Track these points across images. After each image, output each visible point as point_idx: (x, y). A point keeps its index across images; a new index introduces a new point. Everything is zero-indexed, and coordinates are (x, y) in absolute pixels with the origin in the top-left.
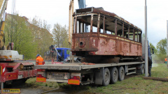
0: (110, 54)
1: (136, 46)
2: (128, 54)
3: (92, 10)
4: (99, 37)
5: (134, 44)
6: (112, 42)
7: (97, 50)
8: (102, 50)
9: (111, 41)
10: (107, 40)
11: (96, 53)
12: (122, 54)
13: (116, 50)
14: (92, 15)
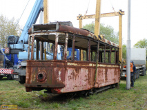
0: (81, 89)
1: (113, 70)
2: (103, 85)
3: (57, 28)
4: (66, 67)
5: (111, 68)
6: (84, 72)
7: (64, 86)
8: (70, 86)
9: (82, 70)
10: (77, 69)
11: (63, 91)
12: (96, 86)
13: (89, 82)
14: (57, 34)
